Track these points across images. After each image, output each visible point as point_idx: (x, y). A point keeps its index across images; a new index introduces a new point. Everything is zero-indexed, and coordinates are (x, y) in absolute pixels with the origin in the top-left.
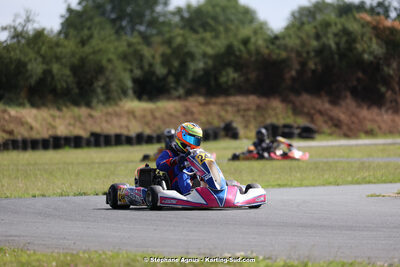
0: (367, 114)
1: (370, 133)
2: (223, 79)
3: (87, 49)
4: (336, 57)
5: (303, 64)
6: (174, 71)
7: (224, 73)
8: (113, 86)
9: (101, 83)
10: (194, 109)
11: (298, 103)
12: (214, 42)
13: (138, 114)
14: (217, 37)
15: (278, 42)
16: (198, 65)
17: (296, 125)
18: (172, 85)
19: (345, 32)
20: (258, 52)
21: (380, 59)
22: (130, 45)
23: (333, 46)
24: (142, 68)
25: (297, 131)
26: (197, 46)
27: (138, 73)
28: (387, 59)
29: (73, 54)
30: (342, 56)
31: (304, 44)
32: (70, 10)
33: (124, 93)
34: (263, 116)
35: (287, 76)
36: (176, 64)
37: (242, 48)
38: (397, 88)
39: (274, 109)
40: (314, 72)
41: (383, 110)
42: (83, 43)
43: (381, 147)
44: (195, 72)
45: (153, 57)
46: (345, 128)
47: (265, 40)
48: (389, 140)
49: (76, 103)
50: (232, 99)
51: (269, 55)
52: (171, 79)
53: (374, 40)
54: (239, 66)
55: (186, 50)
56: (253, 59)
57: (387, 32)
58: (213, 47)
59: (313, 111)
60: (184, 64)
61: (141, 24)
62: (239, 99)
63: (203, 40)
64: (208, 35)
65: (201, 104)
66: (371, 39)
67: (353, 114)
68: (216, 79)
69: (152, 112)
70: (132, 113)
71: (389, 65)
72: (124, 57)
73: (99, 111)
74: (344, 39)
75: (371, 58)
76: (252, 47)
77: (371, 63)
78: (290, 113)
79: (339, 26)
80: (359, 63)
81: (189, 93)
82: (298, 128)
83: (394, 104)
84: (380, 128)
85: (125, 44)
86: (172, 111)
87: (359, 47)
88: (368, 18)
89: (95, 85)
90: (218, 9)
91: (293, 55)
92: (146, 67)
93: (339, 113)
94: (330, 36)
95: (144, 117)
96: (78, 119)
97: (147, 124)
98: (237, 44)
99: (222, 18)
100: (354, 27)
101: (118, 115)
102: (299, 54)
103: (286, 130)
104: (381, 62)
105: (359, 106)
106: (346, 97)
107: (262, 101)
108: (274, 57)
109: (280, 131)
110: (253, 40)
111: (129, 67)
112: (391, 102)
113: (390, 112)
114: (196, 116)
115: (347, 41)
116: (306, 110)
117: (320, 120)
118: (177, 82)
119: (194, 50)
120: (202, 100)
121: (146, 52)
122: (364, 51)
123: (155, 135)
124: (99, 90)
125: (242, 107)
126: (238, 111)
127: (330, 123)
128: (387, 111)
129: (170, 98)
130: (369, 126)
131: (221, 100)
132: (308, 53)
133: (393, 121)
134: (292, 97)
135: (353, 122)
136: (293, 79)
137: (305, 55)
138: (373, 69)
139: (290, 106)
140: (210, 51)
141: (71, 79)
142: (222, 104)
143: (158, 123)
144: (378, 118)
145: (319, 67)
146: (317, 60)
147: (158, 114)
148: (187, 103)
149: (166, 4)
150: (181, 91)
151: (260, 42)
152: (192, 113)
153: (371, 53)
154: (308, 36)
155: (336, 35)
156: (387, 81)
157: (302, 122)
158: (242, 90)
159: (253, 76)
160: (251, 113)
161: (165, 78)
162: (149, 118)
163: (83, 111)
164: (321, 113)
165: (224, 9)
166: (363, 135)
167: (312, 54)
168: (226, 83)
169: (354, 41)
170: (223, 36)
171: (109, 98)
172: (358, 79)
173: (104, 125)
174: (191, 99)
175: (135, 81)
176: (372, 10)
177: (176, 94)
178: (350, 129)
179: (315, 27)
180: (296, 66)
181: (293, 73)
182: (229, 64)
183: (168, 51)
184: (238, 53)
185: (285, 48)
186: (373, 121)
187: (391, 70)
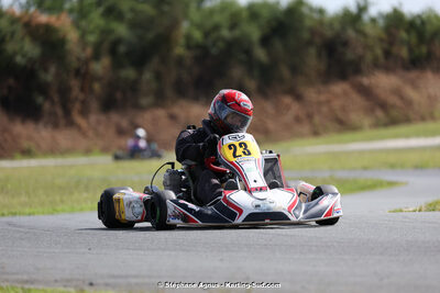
0: (22, 130)
1: (27, 153)
21: (35, 62)
38: (56, 98)
41: (41, 125)
53: (27, 40)
57: (42, 30)
66: (22, 39)
67: (5, 130)
71: (46, 70)
75: (24, 61)
77: (24, 68)
80: (9, 67)
83: (53, 117)
84: (39, 147)
87: (10, 47)
104: (37, 66)
105: (11, 120)
112: (50, 115)
113: (49, 127)
122: (15, 53)
128: (45, 126)
130: (25, 144)
135: (5, 140)
144: (35, 135)
153: (24, 55)
156: (44, 89)
166: (18, 155)
169: (3, 41)
172: (9, 87)
178: (3, 148)
186: (30, 138)
187: (49, 76)
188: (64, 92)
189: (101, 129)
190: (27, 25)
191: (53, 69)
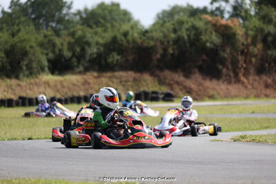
0: (210, 84)
1: (211, 97)
2: (110, 60)
3: (16, 39)
4: (188, 45)
5: (165, 50)
6: (77, 54)
7: (111, 56)
8: (34, 65)
9: (25, 63)
10: (91, 81)
11: (162, 77)
12: (103, 34)
13: (51, 84)
14: (105, 31)
15: (147, 35)
16: (93, 51)
17: (160, 92)
18: (75, 64)
19: (194, 27)
20: (134, 41)
21: (218, 46)
22: (45, 36)
23: (186, 37)
24: (54, 52)
25: (162, 96)
26: (92, 37)
27: (51, 56)
28: (223, 46)
29: (6, 43)
30: (192, 44)
31: (165, 36)
32: (3, 12)
33: (42, 69)
34: (138, 85)
35: (154, 58)
36: (78, 49)
37: (123, 38)
38: (230, 66)
39: (145, 81)
40: (172, 55)
41: (221, 82)
42: (13, 35)
43: (219, 107)
44: (91, 55)
45: (62, 44)
46: (194, 94)
47: (139, 33)
48: (225, 102)
49: (9, 77)
50: (116, 74)
51: (142, 43)
52: (74, 60)
53: (214, 33)
54: (121, 51)
55: (85, 40)
56: (131, 46)
57: (223, 28)
58: (103, 38)
59: (172, 82)
60: (83, 49)
61: (53, 21)
62: (122, 74)
63: (96, 33)
64: (99, 30)
65: (95, 77)
66: (211, 33)
67: (200, 84)
68: (105, 60)
69: (61, 82)
70: (47, 84)
71: (224, 51)
72: (41, 45)
73: (24, 82)
74: (193, 32)
75: (212, 46)
76: (130, 38)
77: (212, 49)
78: (156, 83)
79: (190, 24)
80: (203, 49)
81: (87, 70)
82: (162, 94)
83: (228, 77)
84: (219, 94)
85: (42, 35)
86: (75, 82)
87: (203, 38)
88: (209, 18)
89: (22, 63)
90: (106, 12)
91: (158, 44)
92: (57, 52)
93: (190, 83)
94: (184, 30)
95: (56, 86)
96: (10, 87)
97: (58, 91)
98: (119, 36)
99: (108, 18)
100: (200, 24)
101: (38, 85)
102: (162, 43)
103: (154, 95)
104: (219, 48)
105: (204, 79)
106: (195, 73)
107: (137, 75)
108: (145, 45)
109: (150, 96)
110: (130, 33)
111: (45, 51)
112: (226, 76)
113: (226, 83)
114: (92, 85)
115: (195, 34)
116: (167, 81)
117: (177, 88)
118: (79, 61)
119: (90, 40)
120: (95, 74)
121: (58, 41)
122: (207, 41)
123: (63, 98)
124: (24, 68)
125: (124, 79)
126: (121, 82)
127: (184, 90)
128: (223, 82)
129: (74, 73)
130: (211, 92)
131: (109, 74)
132: (168, 42)
133: (228, 89)
134: (158, 72)
135: (200, 90)
136: (158, 60)
137: (166, 43)
138: (214, 54)
139: (157, 78)
140: (101, 41)
141: (5, 60)
142: (110, 77)
143: (66, 90)
144: (217, 87)
145: (176, 52)
146: (175, 47)
147: (65, 84)
148: (85, 77)
149: (69, 7)
150: (81, 68)
151: (136, 35)
152: (89, 84)
153: (212, 43)
154: (168, 30)
155: (187, 30)
156: (223, 62)
157: (165, 89)
158: (123, 68)
159: (130, 58)
160: (130, 83)
161: (70, 59)
162: (59, 86)
163: (14, 82)
164: (178, 83)
165: (110, 12)
166: (207, 99)
167: (171, 43)
168: (112, 62)
169: (200, 34)
170: (110, 30)
171: (31, 73)
172: (203, 60)
173: (28, 91)
174: (88, 74)
175: (49, 61)
176: (212, 13)
177: (78, 70)
178: (198, 95)
179: (173, 25)
180: (161, 51)
181: (158, 56)
182: (114, 50)
183: (72, 40)
184: (120, 42)
185: (152, 39)
186: (214, 89)
187: (226, 54)
188: (235, 63)
189: (256, 84)
190: (214, 25)
191: (228, 50)
